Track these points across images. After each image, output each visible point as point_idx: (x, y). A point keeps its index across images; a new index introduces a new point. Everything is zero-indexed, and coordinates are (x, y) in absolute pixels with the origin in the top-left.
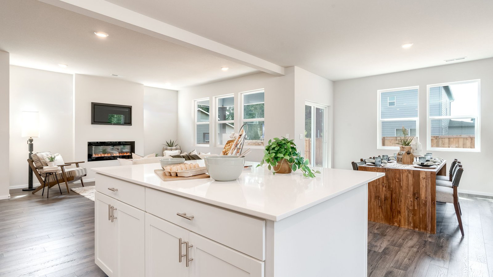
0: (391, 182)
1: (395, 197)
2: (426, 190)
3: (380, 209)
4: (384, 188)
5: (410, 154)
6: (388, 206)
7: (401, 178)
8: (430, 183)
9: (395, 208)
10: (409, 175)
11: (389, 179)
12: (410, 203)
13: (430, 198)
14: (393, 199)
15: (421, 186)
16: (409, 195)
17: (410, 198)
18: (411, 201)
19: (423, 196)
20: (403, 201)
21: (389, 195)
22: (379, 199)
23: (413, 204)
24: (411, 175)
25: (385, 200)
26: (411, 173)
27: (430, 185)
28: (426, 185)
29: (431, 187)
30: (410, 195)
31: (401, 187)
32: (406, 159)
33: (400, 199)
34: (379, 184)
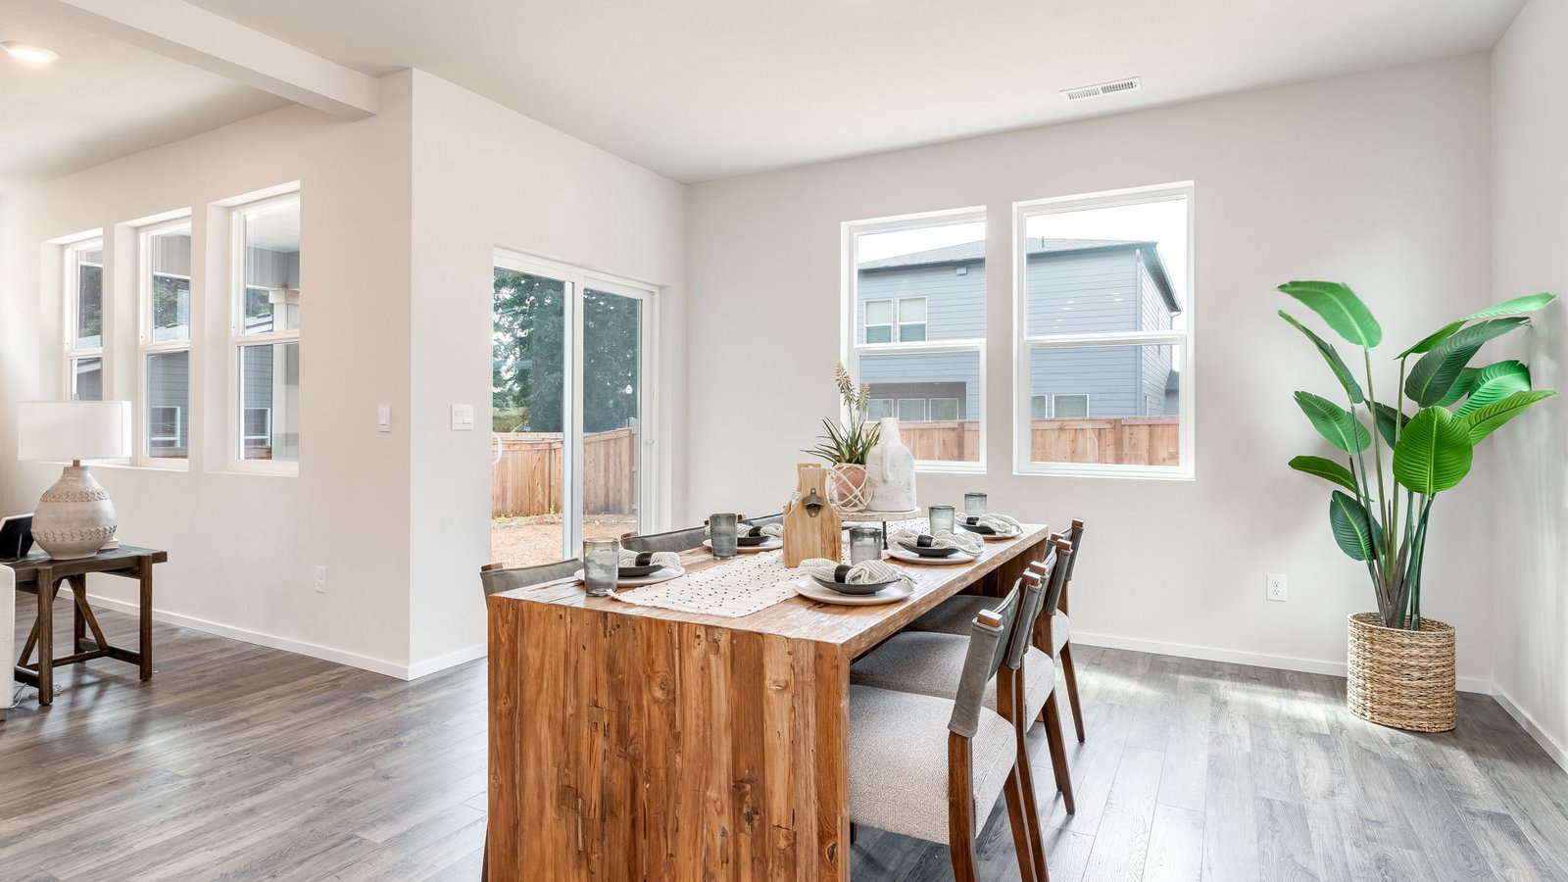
0: (633, 703)
1: (649, 800)
2: (794, 767)
3: (584, 873)
4: (600, 744)
5: (824, 513)
6: (620, 855)
7: (678, 682)
8: (812, 720)
9: (648, 871)
10: (712, 657)
11: (622, 681)
12: (718, 840)
13: (810, 814)
14: (640, 814)
15: (770, 736)
16: (712, 794)
17: (720, 813)
18: (724, 834)
19: (778, 804)
20: (686, 828)
21: (619, 784)
22: (576, 809)
23: (731, 851)
24: (721, 663)
25: (603, 820)
26: (722, 650)
27: (812, 733)
28: (794, 730)
29: (817, 746)
30: (718, 792)
31: (677, 737)
32: (800, 540)
33: (671, 816)
34: (577, 715)
